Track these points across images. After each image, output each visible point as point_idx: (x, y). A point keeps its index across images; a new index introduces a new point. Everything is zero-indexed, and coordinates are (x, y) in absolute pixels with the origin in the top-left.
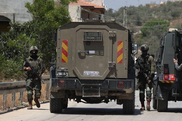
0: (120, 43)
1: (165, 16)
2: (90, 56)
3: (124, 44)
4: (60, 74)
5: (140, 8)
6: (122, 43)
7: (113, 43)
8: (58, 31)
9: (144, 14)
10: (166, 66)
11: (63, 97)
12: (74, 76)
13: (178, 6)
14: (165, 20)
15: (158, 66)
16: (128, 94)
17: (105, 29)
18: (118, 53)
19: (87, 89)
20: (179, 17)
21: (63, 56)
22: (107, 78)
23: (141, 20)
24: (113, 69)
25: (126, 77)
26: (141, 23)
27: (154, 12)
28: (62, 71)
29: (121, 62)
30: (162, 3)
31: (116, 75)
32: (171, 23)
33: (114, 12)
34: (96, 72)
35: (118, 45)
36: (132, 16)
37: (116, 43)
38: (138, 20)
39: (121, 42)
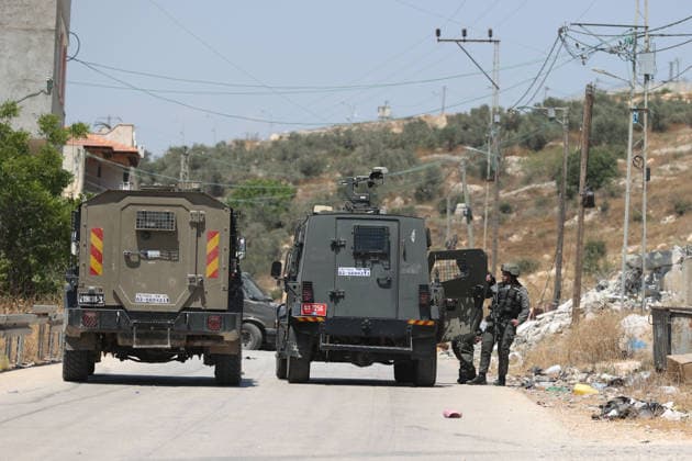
0: (212, 235)
1: (285, 172)
2: (150, 263)
3: (221, 238)
4: (87, 299)
5: (221, 149)
6: (217, 236)
7: (198, 235)
8: (83, 210)
9: (230, 167)
10: (308, 286)
11: (92, 348)
12: (116, 304)
13: (318, 147)
14: (283, 183)
15: (291, 284)
16: (227, 342)
17: (180, 206)
18: (208, 256)
19: (142, 331)
20: (321, 176)
21: (93, 262)
22: (184, 309)
23: (222, 181)
24: (197, 290)
25: (225, 307)
26: (223, 190)
27: (256, 161)
28: (91, 294)
29: (214, 275)
30: (275, 137)
31: (204, 302)
32: (300, 190)
33: (152, 160)
34: (162, 296)
35: (208, 240)
36: (199, 171)
37: (204, 235)
38: (216, 182)
39: (215, 234)
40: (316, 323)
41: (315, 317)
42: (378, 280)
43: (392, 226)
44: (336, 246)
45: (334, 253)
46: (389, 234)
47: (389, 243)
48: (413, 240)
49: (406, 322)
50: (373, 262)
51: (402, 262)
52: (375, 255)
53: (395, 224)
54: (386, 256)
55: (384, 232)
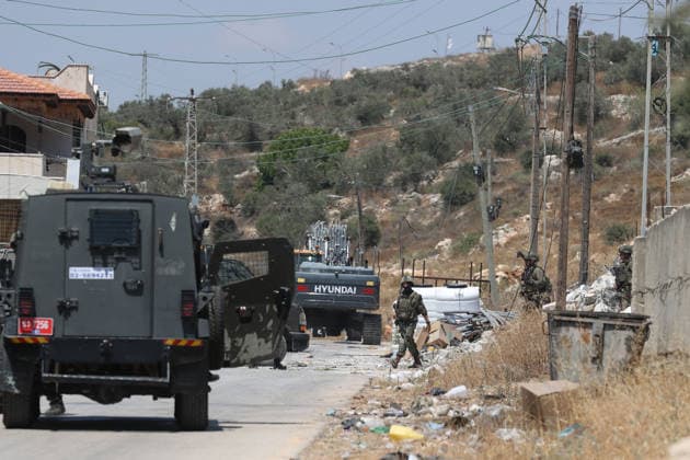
1: (337, 119)
10: (26, 293)
13: (383, 87)
15: (4, 292)
20: (383, 123)
26: (260, 142)
27: (304, 106)
32: (355, 141)
40: (36, 345)
41: (34, 337)
42: (125, 285)
43: (144, 210)
44: (66, 239)
45: (63, 247)
46: (139, 221)
47: (139, 232)
48: (173, 228)
49: (161, 342)
50: (119, 260)
51: (158, 259)
52: (120, 249)
53: (149, 205)
54: (135, 251)
55: (131, 218)
